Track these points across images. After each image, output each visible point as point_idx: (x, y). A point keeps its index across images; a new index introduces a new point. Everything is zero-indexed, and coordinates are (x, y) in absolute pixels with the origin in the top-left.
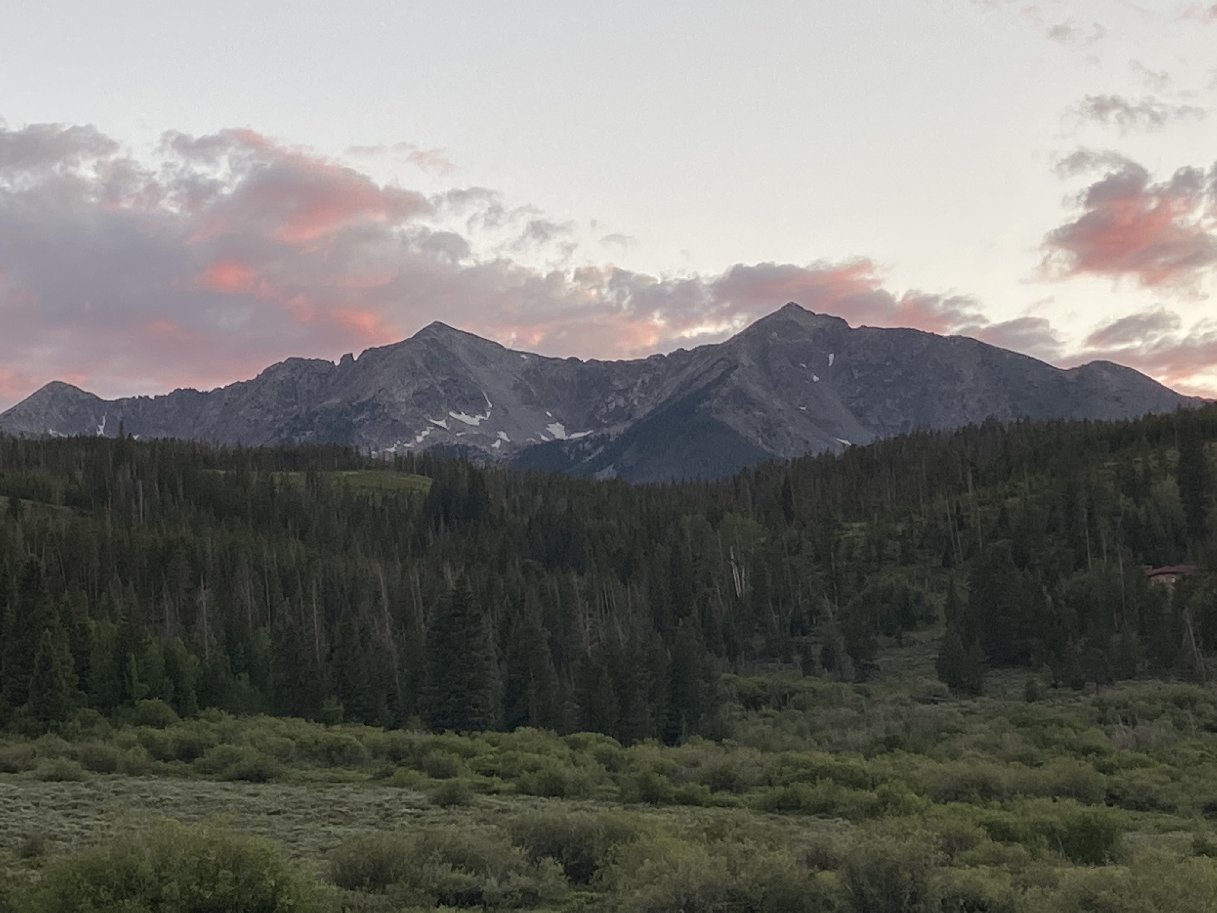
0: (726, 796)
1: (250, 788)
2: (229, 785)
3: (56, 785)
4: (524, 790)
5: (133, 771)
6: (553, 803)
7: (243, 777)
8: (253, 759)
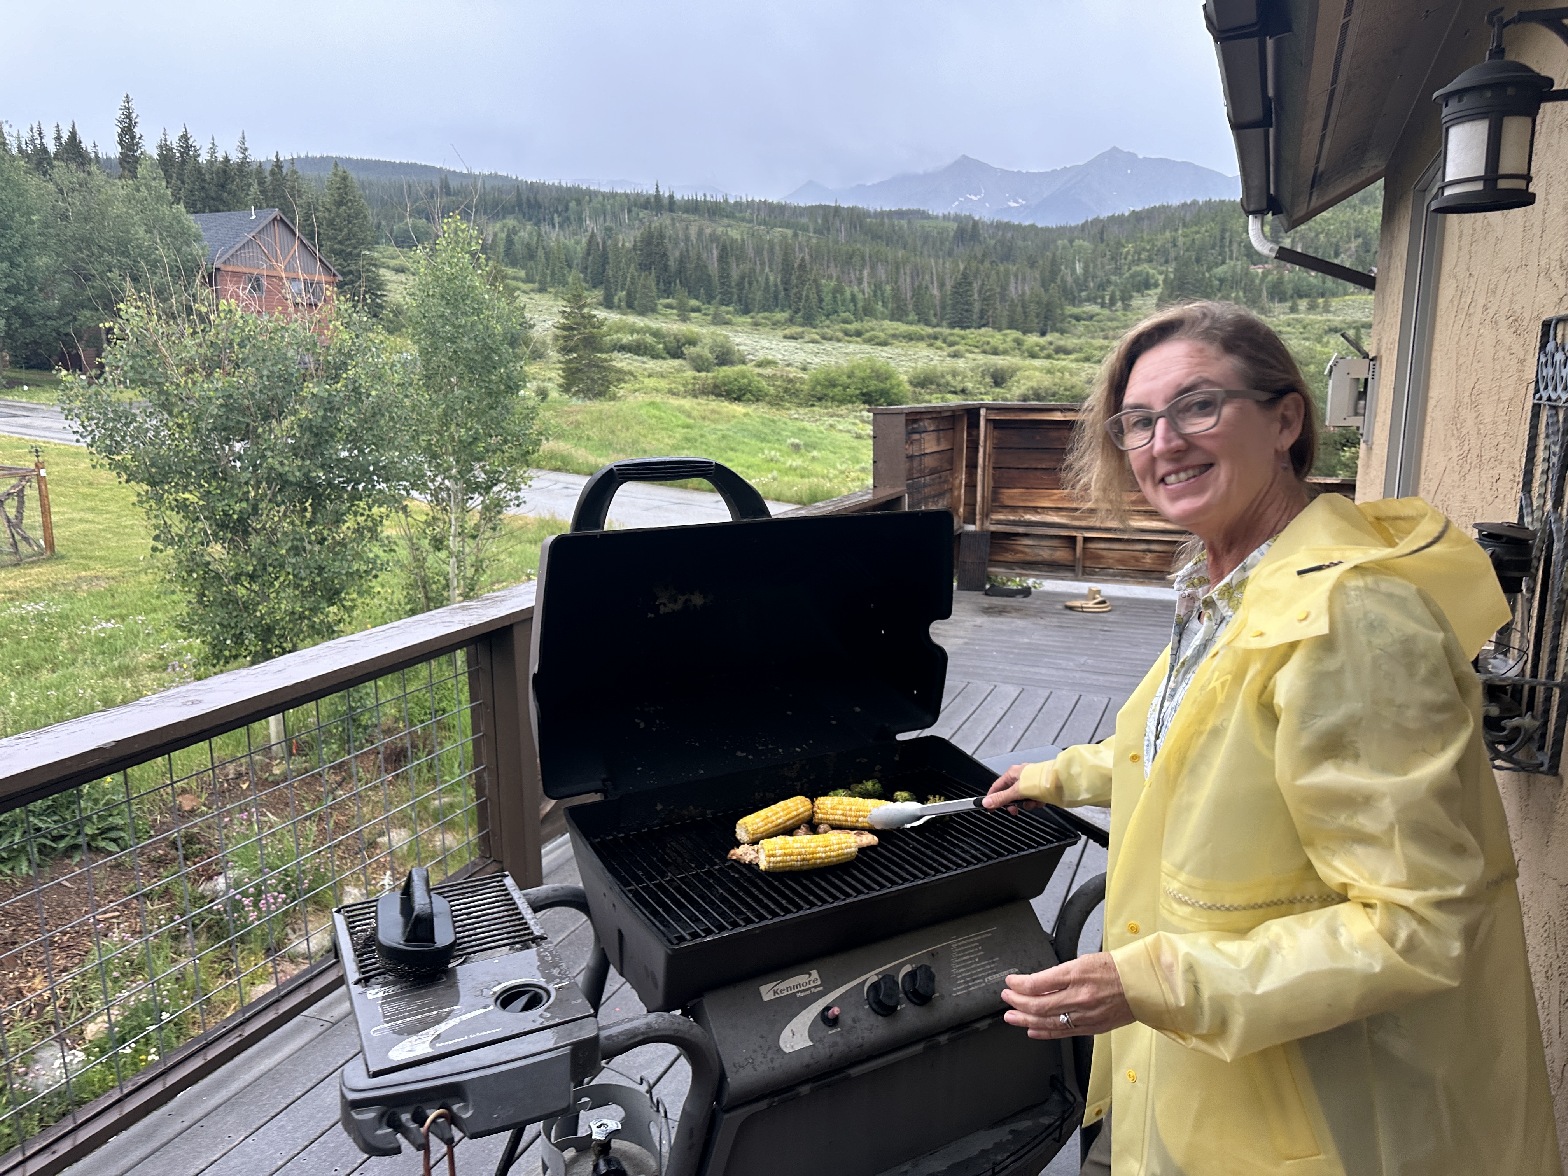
1: (880, 348)
2: (874, 347)
3: (811, 345)
4: (984, 352)
5: (839, 340)
7: (879, 344)
8: (882, 337)
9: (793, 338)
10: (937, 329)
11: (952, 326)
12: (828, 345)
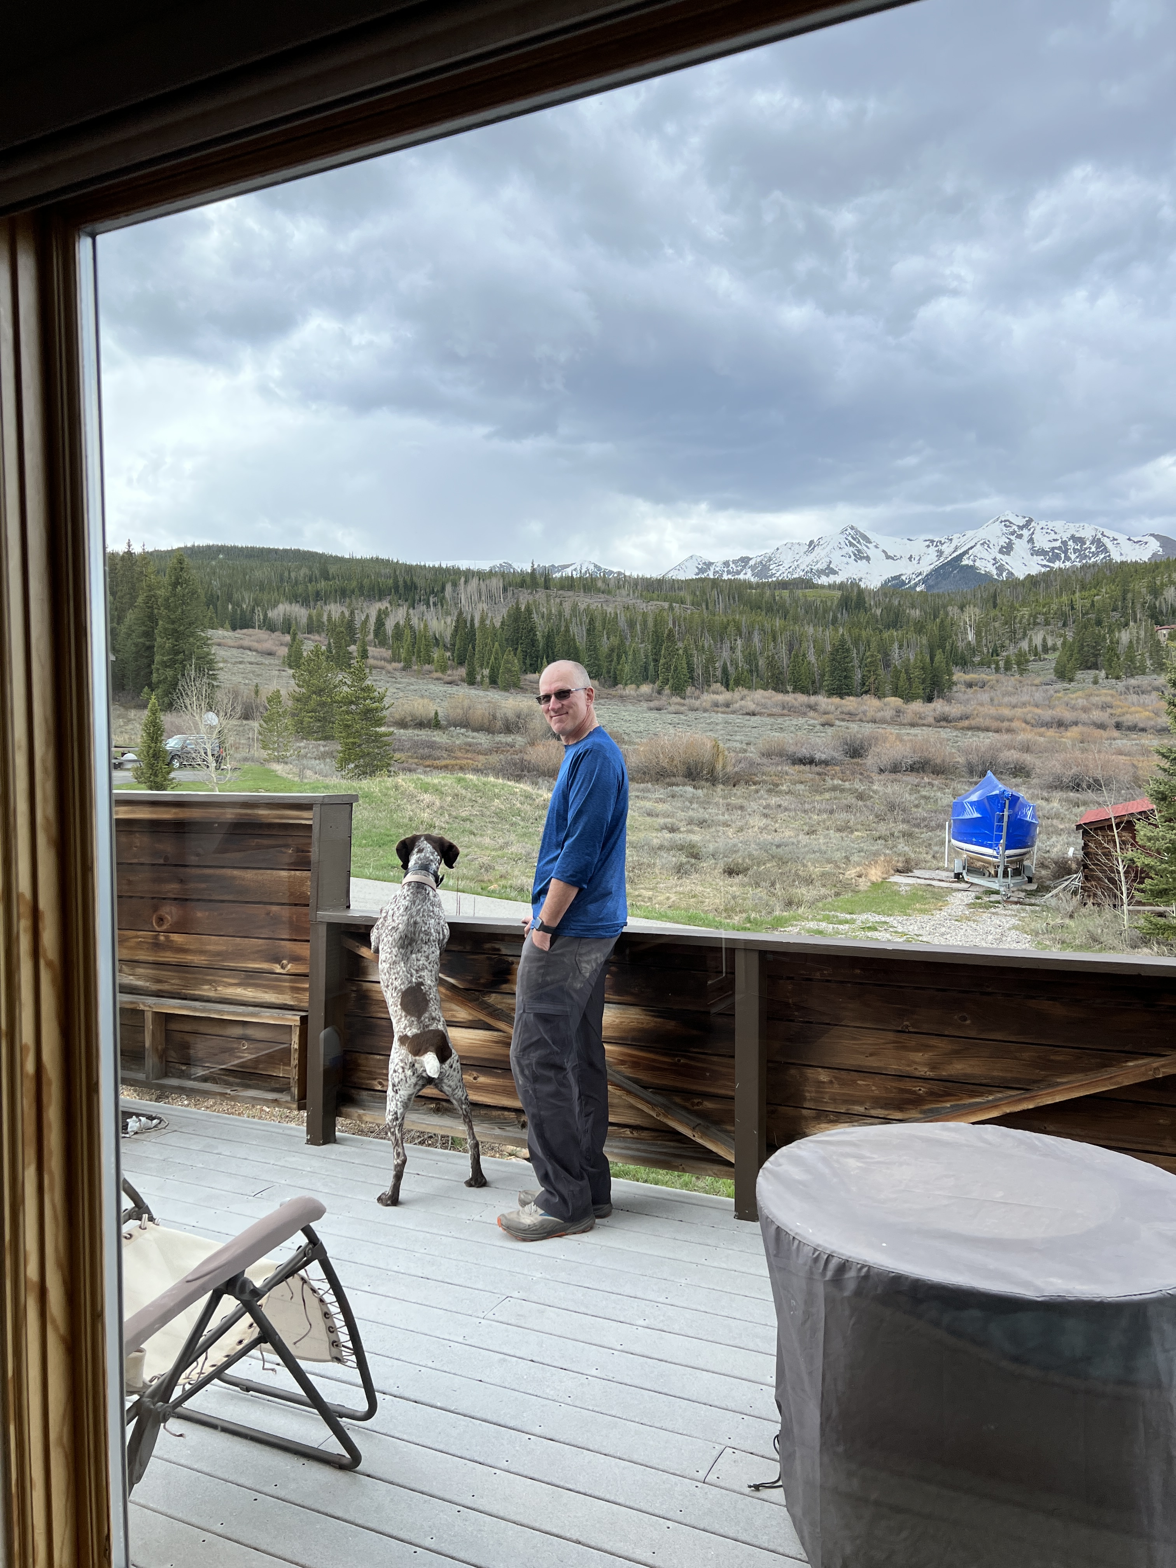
7: (748, 714)
8: (752, 707)
9: (659, 709)
10: (813, 699)
11: (831, 693)
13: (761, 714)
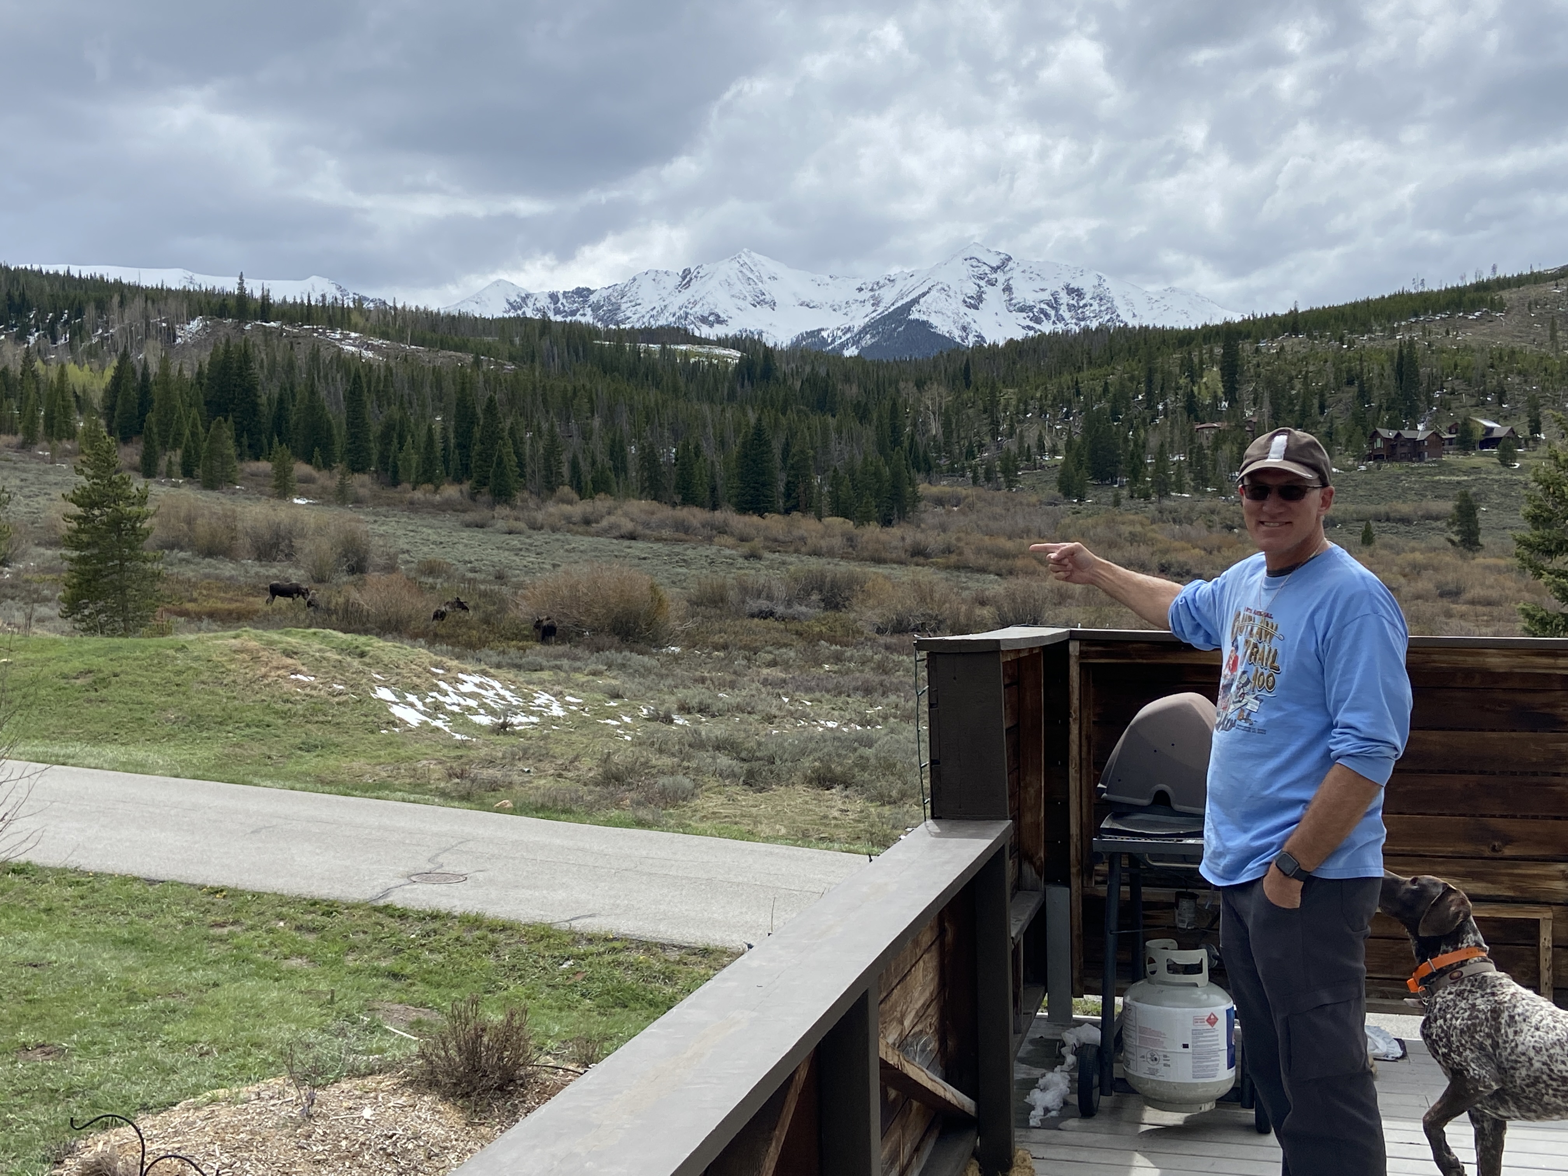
0: (921, 560)
1: (627, 543)
2: (615, 541)
6: (813, 559)
7: (625, 537)
8: (628, 526)
9: (481, 526)
11: (743, 508)
12: (539, 538)
13: (644, 538)
